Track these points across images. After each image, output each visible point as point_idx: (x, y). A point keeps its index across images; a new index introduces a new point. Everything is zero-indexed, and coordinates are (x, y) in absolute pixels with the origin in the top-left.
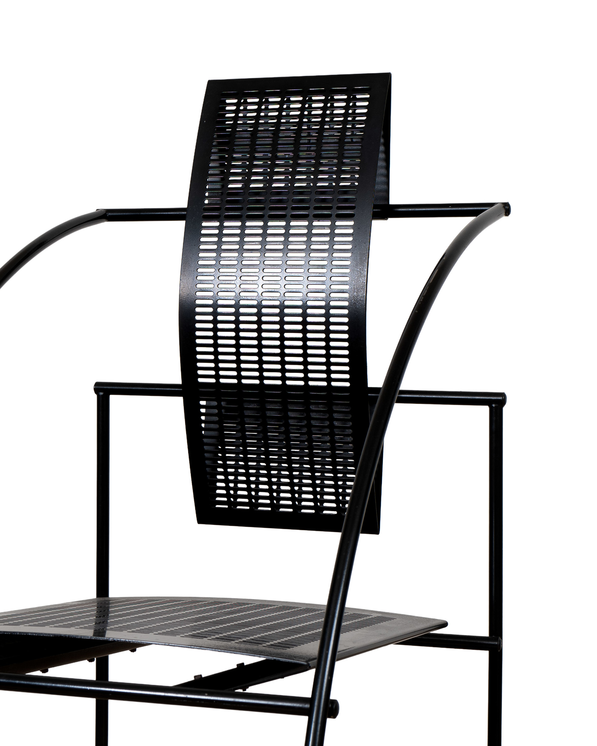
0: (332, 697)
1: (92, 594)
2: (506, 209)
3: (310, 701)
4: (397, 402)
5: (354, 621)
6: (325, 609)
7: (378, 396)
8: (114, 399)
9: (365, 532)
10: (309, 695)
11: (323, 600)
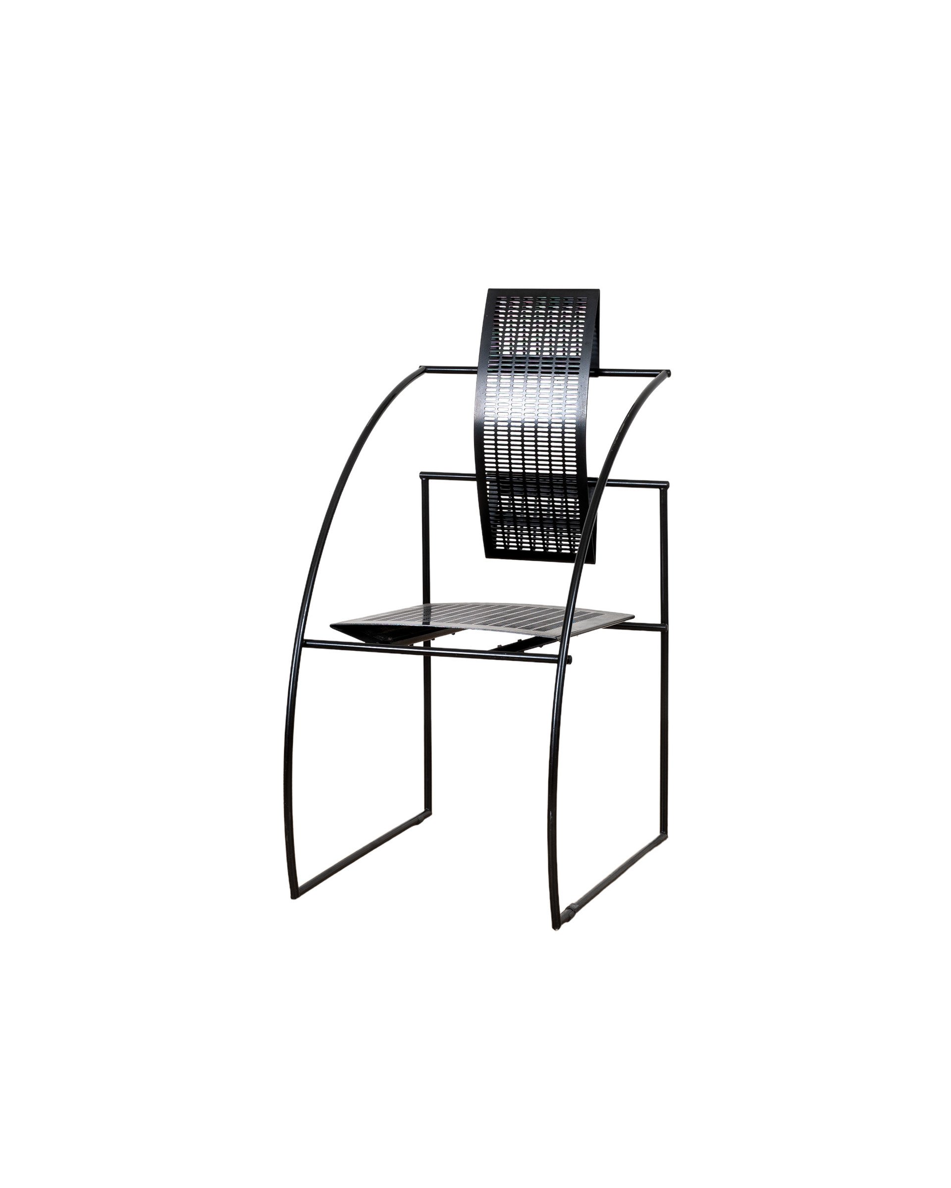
0: (569, 654)
1: (420, 602)
2: (668, 373)
3: (558, 656)
4: (607, 486)
5: (580, 616)
6: (565, 610)
7: (596, 483)
8: (431, 482)
9: (586, 562)
10: (557, 653)
11: (564, 604)
